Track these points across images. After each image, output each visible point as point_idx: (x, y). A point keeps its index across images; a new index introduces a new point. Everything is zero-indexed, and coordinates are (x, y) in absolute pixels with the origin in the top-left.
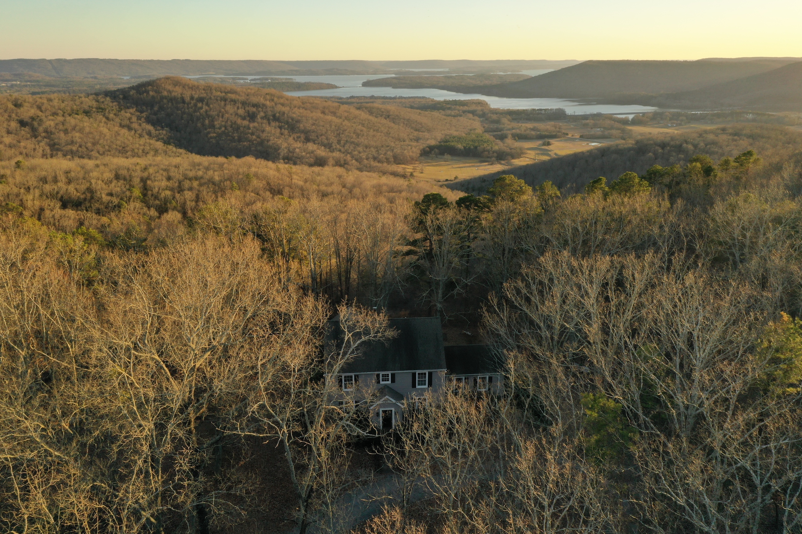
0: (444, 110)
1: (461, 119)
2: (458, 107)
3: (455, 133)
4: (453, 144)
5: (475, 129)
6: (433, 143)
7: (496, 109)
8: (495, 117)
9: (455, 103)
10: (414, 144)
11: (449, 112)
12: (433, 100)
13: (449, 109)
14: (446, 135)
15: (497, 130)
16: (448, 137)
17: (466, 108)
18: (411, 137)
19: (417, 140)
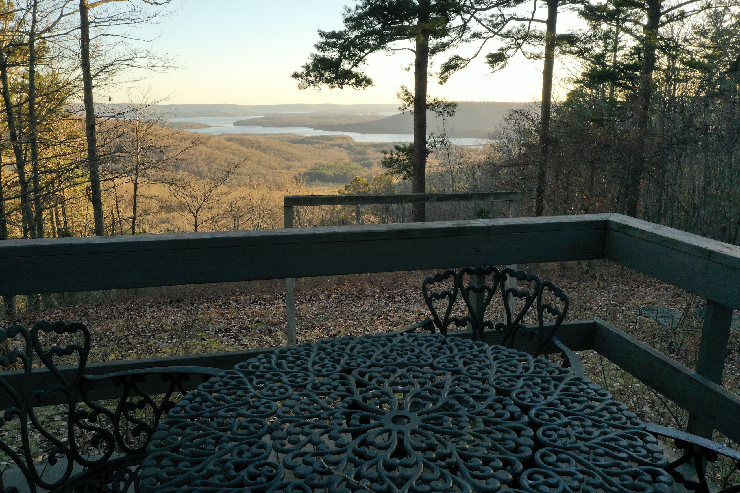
0: (312, 144)
1: (329, 150)
2: (325, 141)
3: (325, 162)
4: (323, 171)
5: (342, 159)
6: (303, 170)
7: (360, 143)
8: (360, 149)
9: (322, 138)
10: (286, 171)
11: (317, 145)
12: (301, 136)
13: (317, 143)
14: (316, 164)
15: (363, 159)
16: (318, 166)
17: (332, 142)
18: (282, 165)
19: (289, 168)
